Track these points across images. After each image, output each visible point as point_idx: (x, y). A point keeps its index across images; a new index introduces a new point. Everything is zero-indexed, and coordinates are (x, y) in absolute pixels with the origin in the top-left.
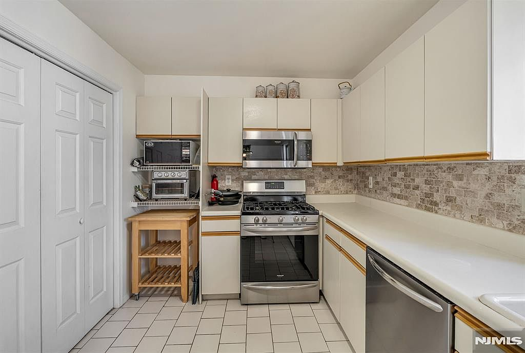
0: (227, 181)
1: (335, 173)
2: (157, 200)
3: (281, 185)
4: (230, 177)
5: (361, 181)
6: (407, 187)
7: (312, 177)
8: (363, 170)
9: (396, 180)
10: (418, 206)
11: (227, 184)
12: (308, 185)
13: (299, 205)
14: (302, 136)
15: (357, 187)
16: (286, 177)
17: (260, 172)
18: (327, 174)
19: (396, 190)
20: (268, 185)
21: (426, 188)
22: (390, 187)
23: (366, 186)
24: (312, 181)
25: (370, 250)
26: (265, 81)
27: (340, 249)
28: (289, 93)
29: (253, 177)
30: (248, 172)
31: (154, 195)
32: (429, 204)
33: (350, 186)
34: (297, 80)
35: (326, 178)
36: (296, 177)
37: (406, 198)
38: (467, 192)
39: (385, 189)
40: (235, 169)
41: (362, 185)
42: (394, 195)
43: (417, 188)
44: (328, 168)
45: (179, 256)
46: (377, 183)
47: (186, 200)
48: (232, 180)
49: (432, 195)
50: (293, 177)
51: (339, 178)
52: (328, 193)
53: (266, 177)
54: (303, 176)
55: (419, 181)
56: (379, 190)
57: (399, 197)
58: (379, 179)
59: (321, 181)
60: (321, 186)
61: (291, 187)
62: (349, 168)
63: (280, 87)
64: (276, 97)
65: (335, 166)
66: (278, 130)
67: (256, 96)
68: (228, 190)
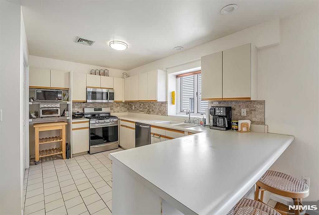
0: (75, 108)
1: (120, 104)
2: (42, 118)
3: (100, 109)
4: (77, 106)
5: (130, 107)
6: (144, 108)
7: (112, 106)
8: (130, 103)
9: (141, 107)
10: (147, 113)
11: (75, 110)
12: (111, 109)
13: (109, 116)
14: (111, 91)
15: (128, 109)
16: (102, 106)
17: (91, 105)
18: (118, 105)
19: (141, 109)
20: (95, 110)
21: (148, 108)
22: (139, 109)
23: (131, 109)
25: (136, 123)
26: (95, 68)
27: (127, 127)
28: (105, 74)
29: (88, 106)
30: (86, 104)
31: (41, 115)
32: (149, 112)
33: (126, 109)
34: (107, 69)
35: (117, 106)
36: (106, 106)
37: (144, 111)
38: (156, 108)
39: (138, 109)
40: (79, 103)
41: (130, 109)
42: (140, 111)
43: (146, 108)
44: (118, 102)
45: (61, 140)
46: (135, 107)
47: (59, 117)
48: (78, 108)
49: (149, 110)
50: (105, 106)
51: (122, 106)
53: (94, 106)
54: (109, 106)
55: (147, 106)
56: (136, 110)
57: (142, 111)
58: (136, 106)
59: (116, 108)
60: (116, 109)
61: (104, 110)
62: (126, 103)
63: (101, 71)
64: (100, 75)
65: (121, 102)
66: (101, 88)
67: (91, 74)
68: (78, 112)
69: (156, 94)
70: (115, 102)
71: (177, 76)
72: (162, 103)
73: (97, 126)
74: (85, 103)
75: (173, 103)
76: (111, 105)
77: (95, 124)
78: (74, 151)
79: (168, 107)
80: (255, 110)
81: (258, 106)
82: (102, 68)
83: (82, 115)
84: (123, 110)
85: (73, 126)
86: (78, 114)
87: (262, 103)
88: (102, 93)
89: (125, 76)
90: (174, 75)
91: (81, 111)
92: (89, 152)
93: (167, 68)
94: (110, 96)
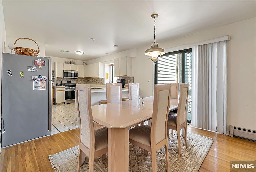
3: (71, 82)
8: (88, 79)
9: (93, 81)
10: (96, 84)
14: (76, 72)
15: (86, 82)
16: (72, 80)
17: (66, 79)
19: (93, 82)
20: (68, 82)
24: (77, 81)
26: (68, 60)
28: (73, 63)
29: (64, 80)
34: (75, 60)
35: (80, 81)
38: (100, 81)
41: (88, 82)
42: (93, 83)
43: (95, 81)
44: (80, 78)
46: (90, 81)
48: (59, 81)
49: (97, 82)
51: (83, 81)
52: (81, 84)
54: (75, 80)
56: (91, 83)
60: (79, 82)
61: (73, 82)
62: (85, 79)
63: (71, 62)
64: (71, 64)
65: (82, 78)
66: (71, 71)
67: (66, 63)
68: (59, 83)
69: (98, 74)
70: (79, 78)
71: (110, 66)
72: (102, 78)
73: (69, 90)
74: (62, 79)
75: (108, 79)
76: (77, 80)
77: (68, 89)
78: (57, 101)
79: (105, 80)
80: (131, 80)
81: (132, 79)
82: (72, 60)
83: (61, 85)
84: (84, 83)
85: (57, 89)
86: (59, 84)
87: (133, 77)
88: (72, 73)
89: (85, 64)
90: (108, 65)
91: (60, 83)
92: (65, 103)
93: (104, 62)
94: (77, 75)
